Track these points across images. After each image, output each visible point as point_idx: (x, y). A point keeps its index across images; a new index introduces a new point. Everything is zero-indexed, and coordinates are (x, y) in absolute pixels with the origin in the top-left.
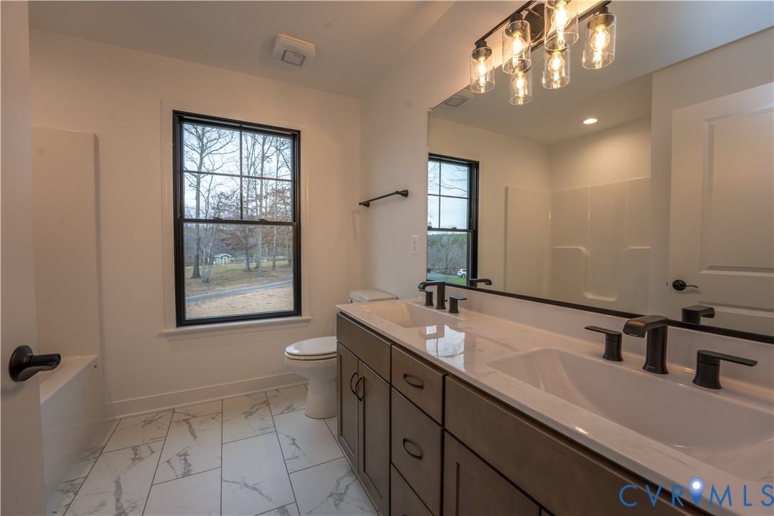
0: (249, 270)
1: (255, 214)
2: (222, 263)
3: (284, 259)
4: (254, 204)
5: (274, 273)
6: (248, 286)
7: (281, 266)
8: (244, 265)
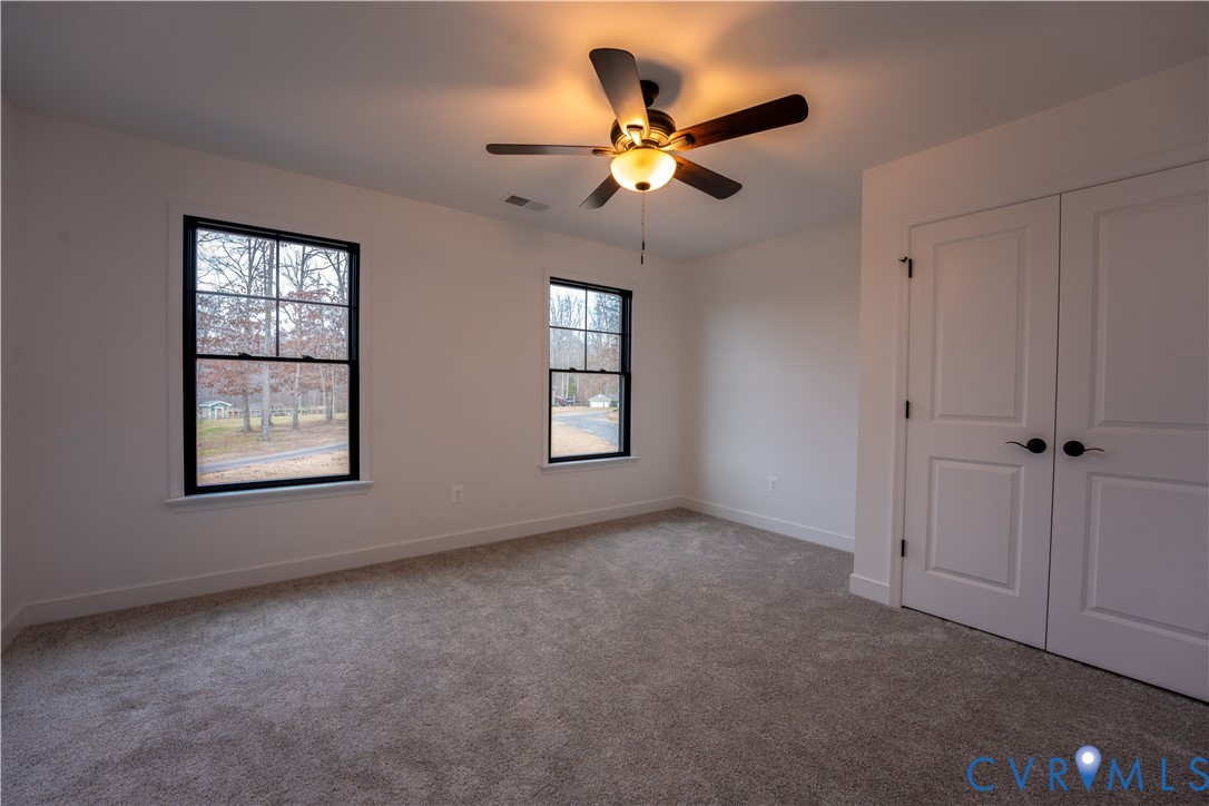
0: (249, 429)
1: (263, 333)
2: (213, 417)
3: (321, 412)
4: (262, 316)
5: (294, 435)
6: (237, 458)
7: (312, 423)
8: (239, 423)
